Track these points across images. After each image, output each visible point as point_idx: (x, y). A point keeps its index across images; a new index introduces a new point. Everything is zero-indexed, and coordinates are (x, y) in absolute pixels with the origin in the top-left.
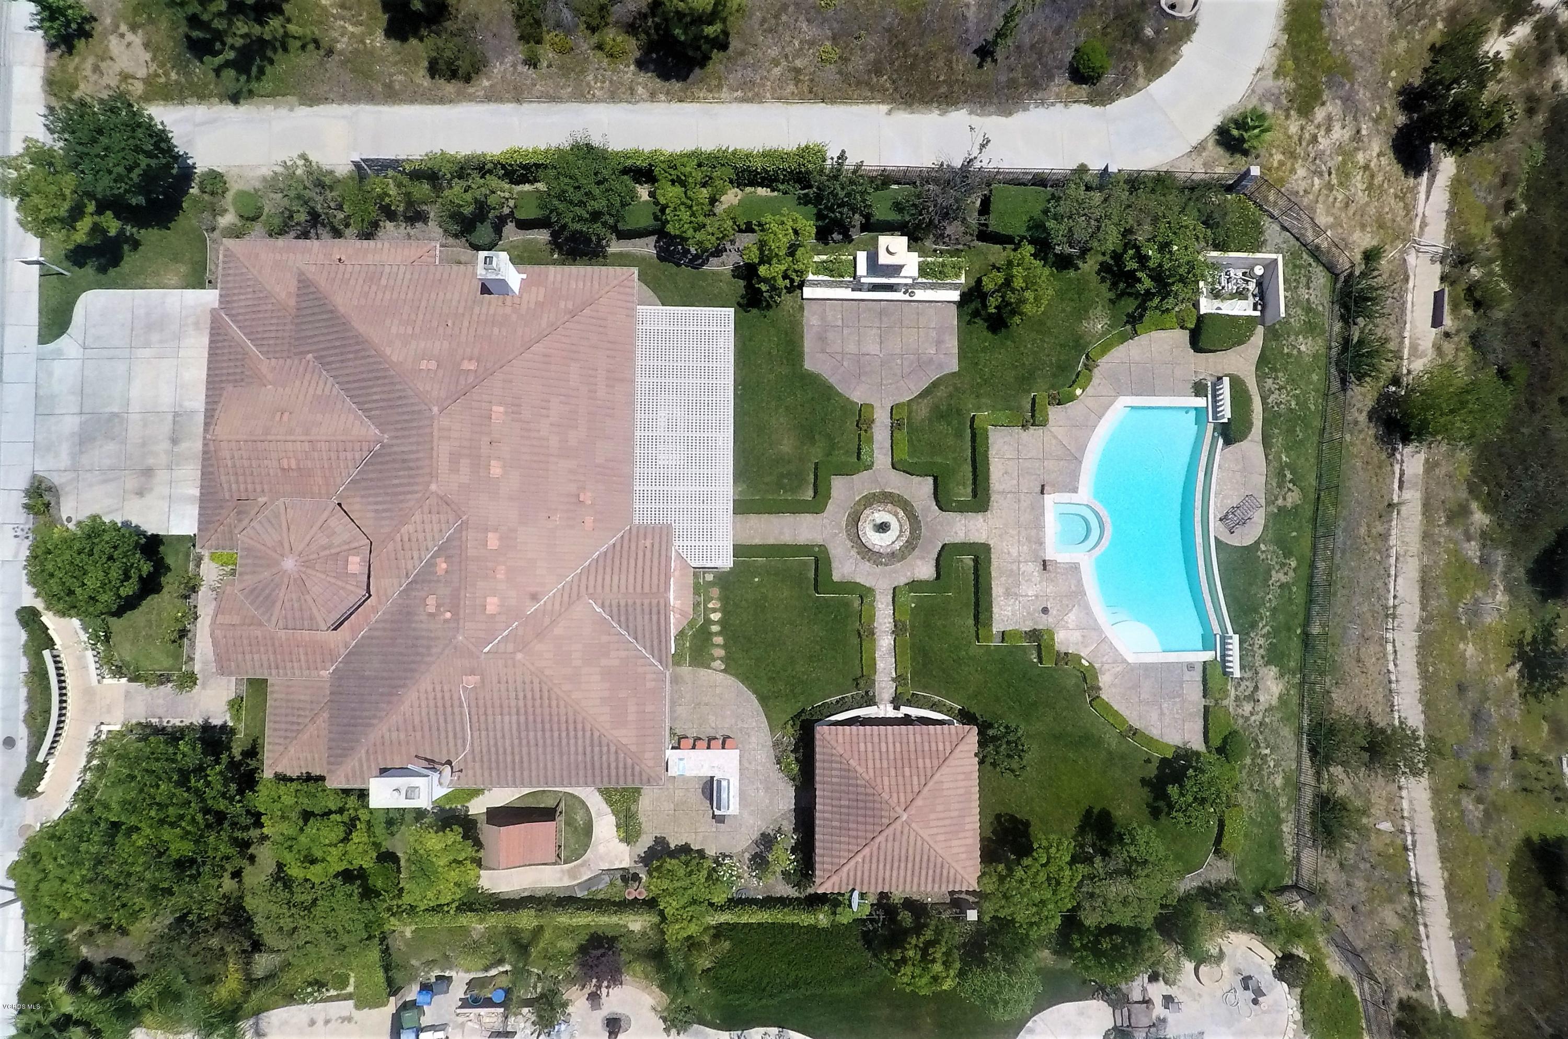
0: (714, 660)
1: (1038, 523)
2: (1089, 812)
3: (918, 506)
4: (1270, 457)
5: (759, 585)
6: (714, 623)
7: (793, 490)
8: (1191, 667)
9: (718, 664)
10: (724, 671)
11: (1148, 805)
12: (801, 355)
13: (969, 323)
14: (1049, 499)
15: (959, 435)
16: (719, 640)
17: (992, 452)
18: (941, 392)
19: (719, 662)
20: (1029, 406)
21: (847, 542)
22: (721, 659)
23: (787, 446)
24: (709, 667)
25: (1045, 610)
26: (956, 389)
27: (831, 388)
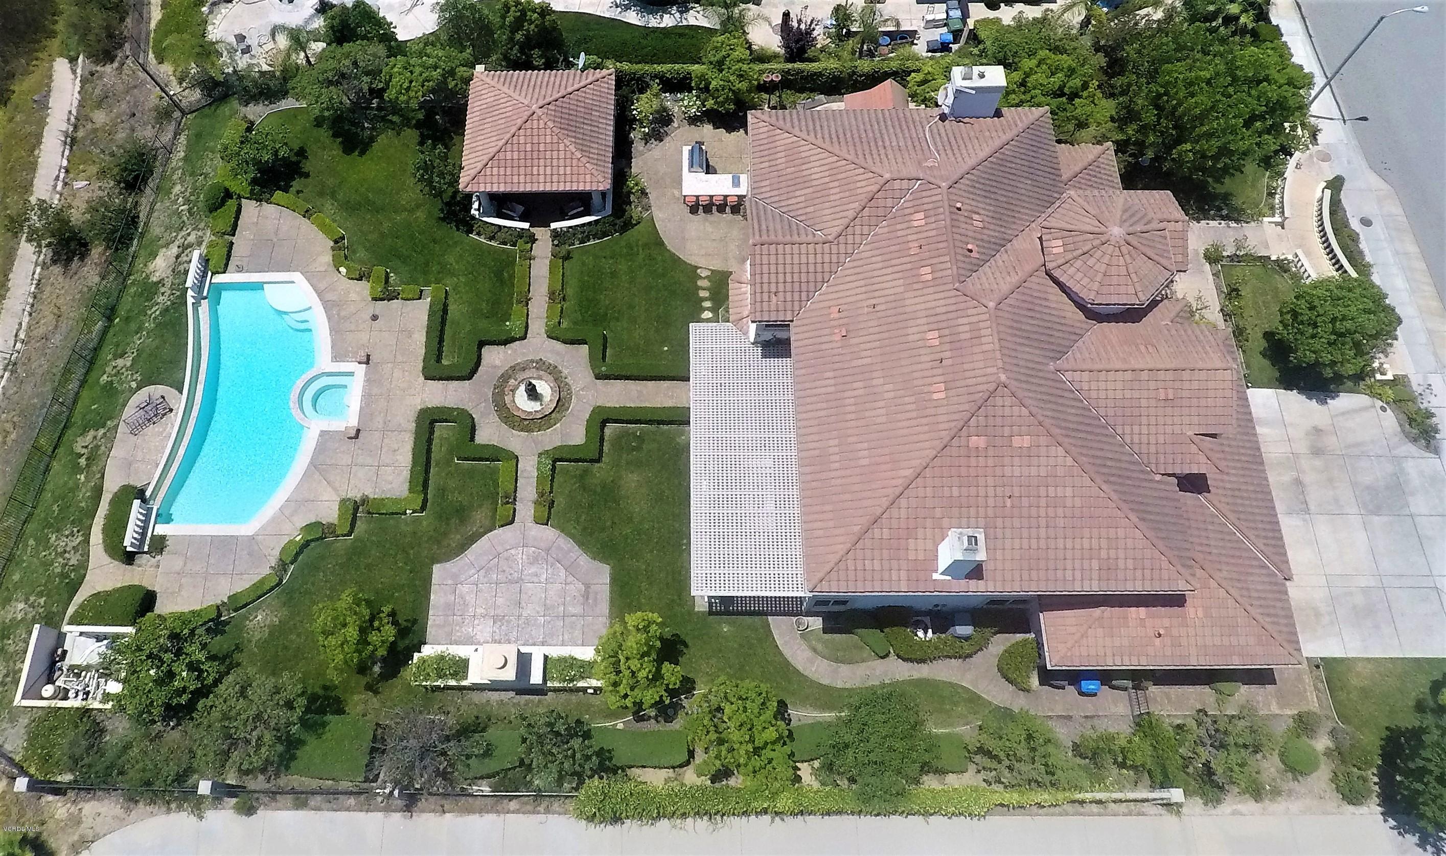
0: (707, 277)
1: (368, 398)
2: (362, 153)
3: (494, 418)
4: (99, 476)
5: (663, 343)
6: (708, 309)
7: (625, 434)
8: (240, 269)
9: (704, 273)
10: (697, 268)
11: (307, 158)
12: (614, 580)
13: (415, 622)
14: (353, 422)
15: (442, 491)
16: (703, 294)
17: (406, 474)
18: (456, 538)
19: (703, 275)
20: (358, 523)
21: (571, 382)
22: (701, 277)
23: (631, 480)
24: (712, 271)
25: (375, 318)
26: (439, 542)
27: (581, 544)
